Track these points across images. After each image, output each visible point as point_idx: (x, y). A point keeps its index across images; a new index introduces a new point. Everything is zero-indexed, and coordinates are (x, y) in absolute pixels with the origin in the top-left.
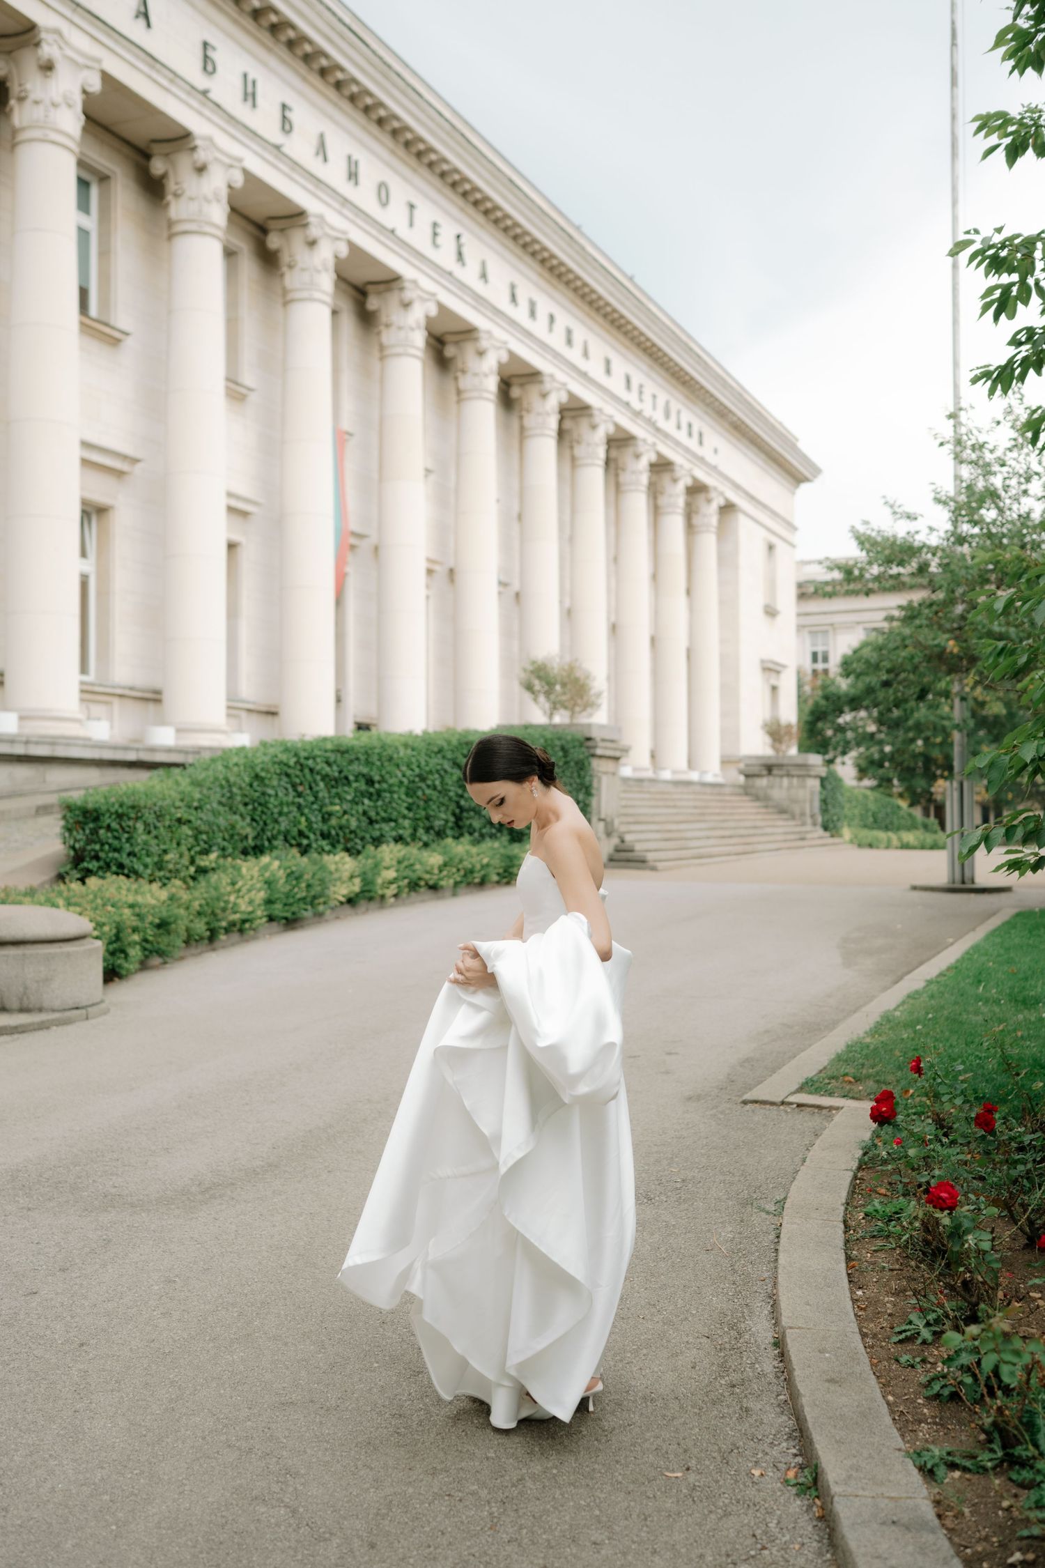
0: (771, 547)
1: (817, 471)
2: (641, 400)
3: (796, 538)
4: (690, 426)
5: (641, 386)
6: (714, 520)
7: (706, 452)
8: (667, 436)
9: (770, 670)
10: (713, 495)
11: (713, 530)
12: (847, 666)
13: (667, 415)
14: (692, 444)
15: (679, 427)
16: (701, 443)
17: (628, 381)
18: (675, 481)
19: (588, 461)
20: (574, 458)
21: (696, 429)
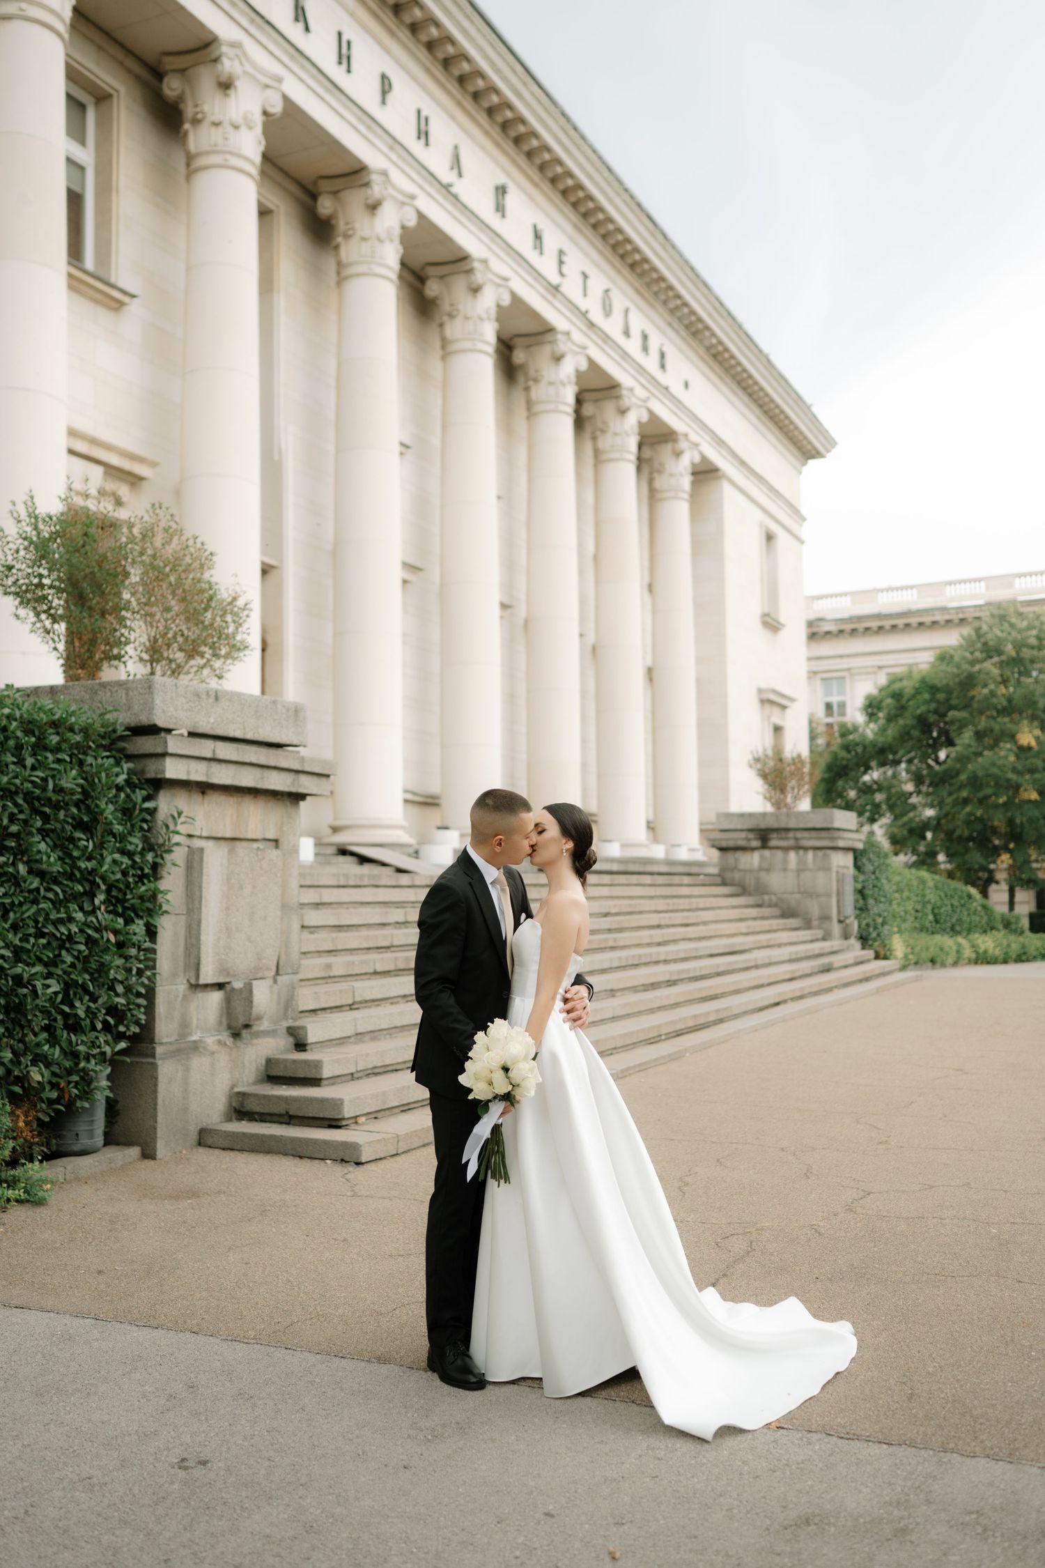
0: (770, 537)
1: (832, 442)
2: (562, 274)
3: (804, 531)
4: (645, 337)
5: (561, 252)
6: (686, 482)
7: (671, 379)
8: (606, 338)
9: (771, 702)
10: (683, 445)
11: (686, 496)
12: (871, 708)
13: (607, 310)
14: (651, 363)
15: (627, 333)
16: (663, 366)
17: (538, 236)
18: (623, 412)
19: (467, 345)
20: (445, 342)
21: (654, 343)
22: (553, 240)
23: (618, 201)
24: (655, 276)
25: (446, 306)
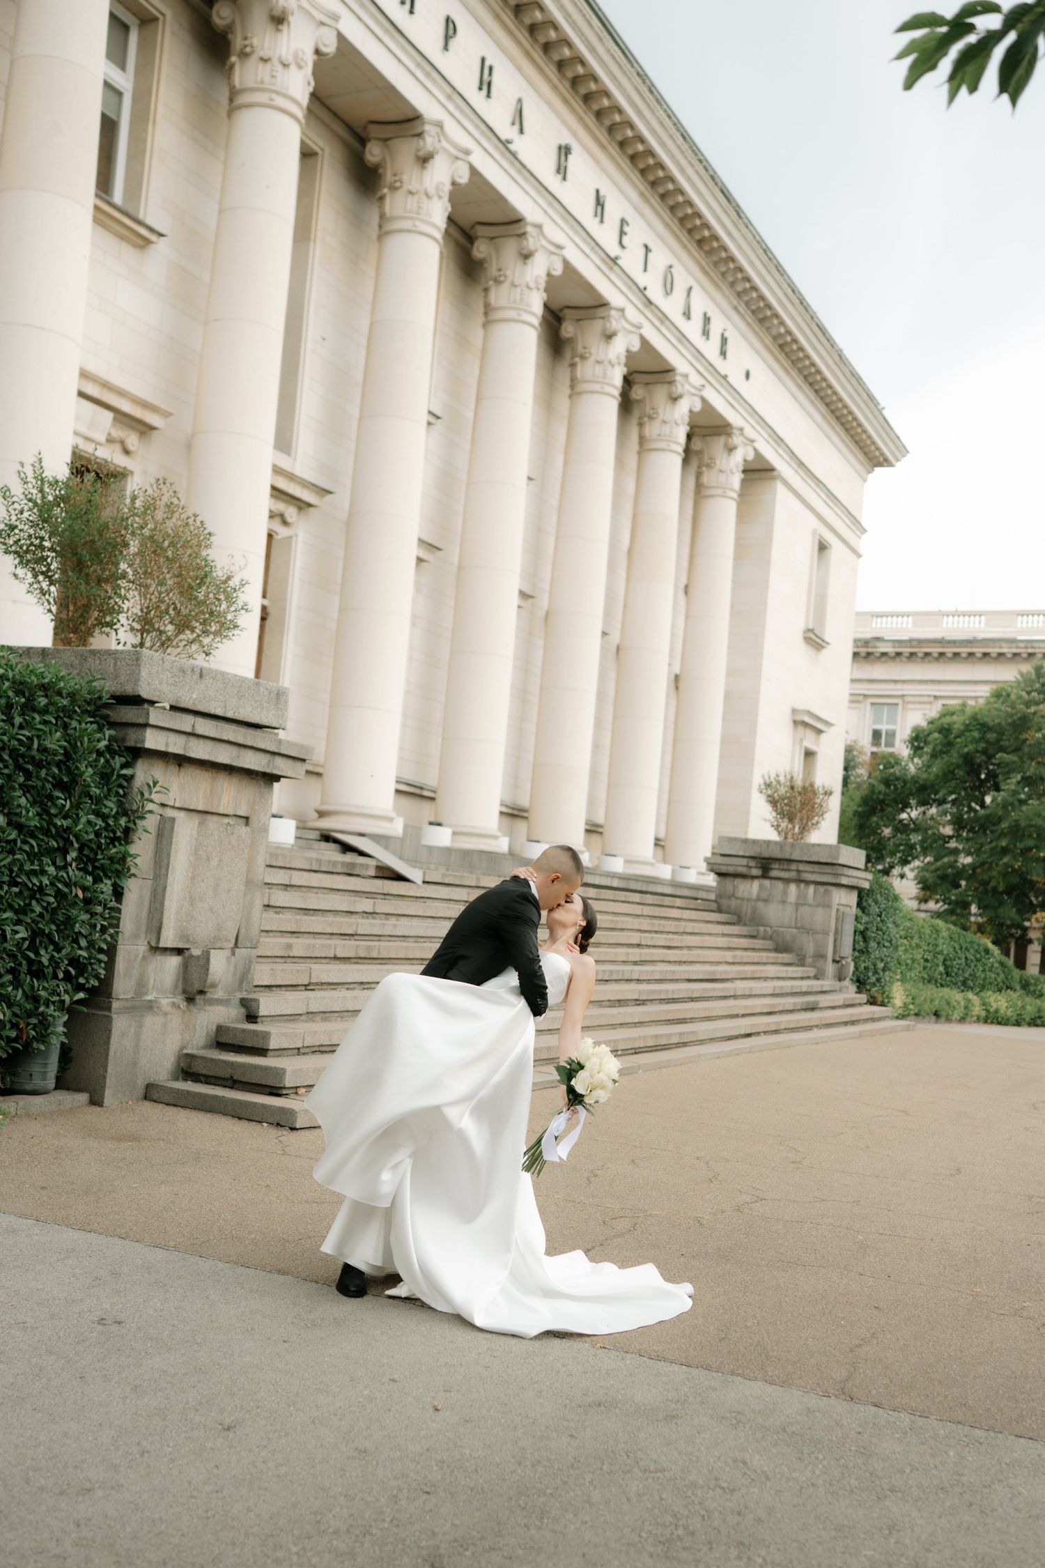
0: (823, 547)
1: (903, 451)
2: (623, 247)
3: (863, 544)
4: (707, 320)
5: (623, 222)
6: (736, 480)
7: (732, 368)
8: (664, 318)
9: (806, 725)
10: (736, 440)
11: (735, 495)
12: (918, 740)
13: (668, 288)
14: (710, 349)
15: (687, 315)
16: (723, 353)
17: (599, 202)
18: (675, 399)
19: (512, 314)
20: (488, 309)
21: (716, 328)
22: (616, 207)
23: (689, 171)
24: (724, 255)
25: (493, 270)
